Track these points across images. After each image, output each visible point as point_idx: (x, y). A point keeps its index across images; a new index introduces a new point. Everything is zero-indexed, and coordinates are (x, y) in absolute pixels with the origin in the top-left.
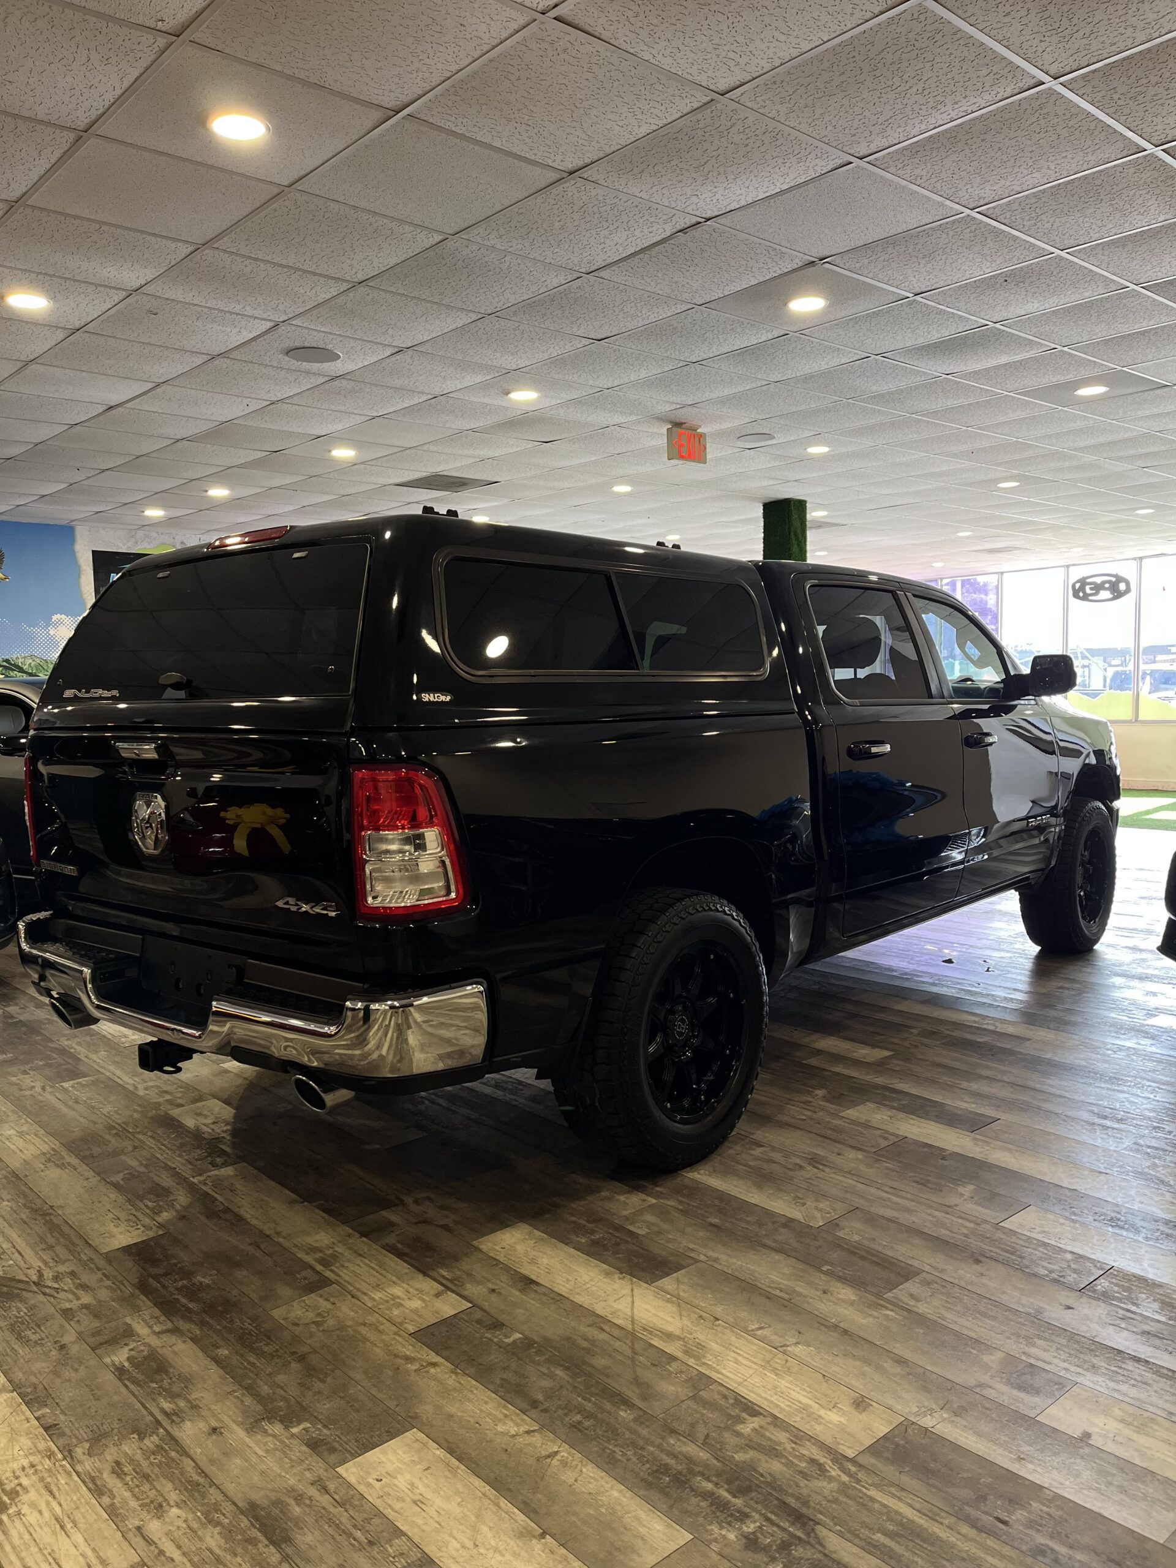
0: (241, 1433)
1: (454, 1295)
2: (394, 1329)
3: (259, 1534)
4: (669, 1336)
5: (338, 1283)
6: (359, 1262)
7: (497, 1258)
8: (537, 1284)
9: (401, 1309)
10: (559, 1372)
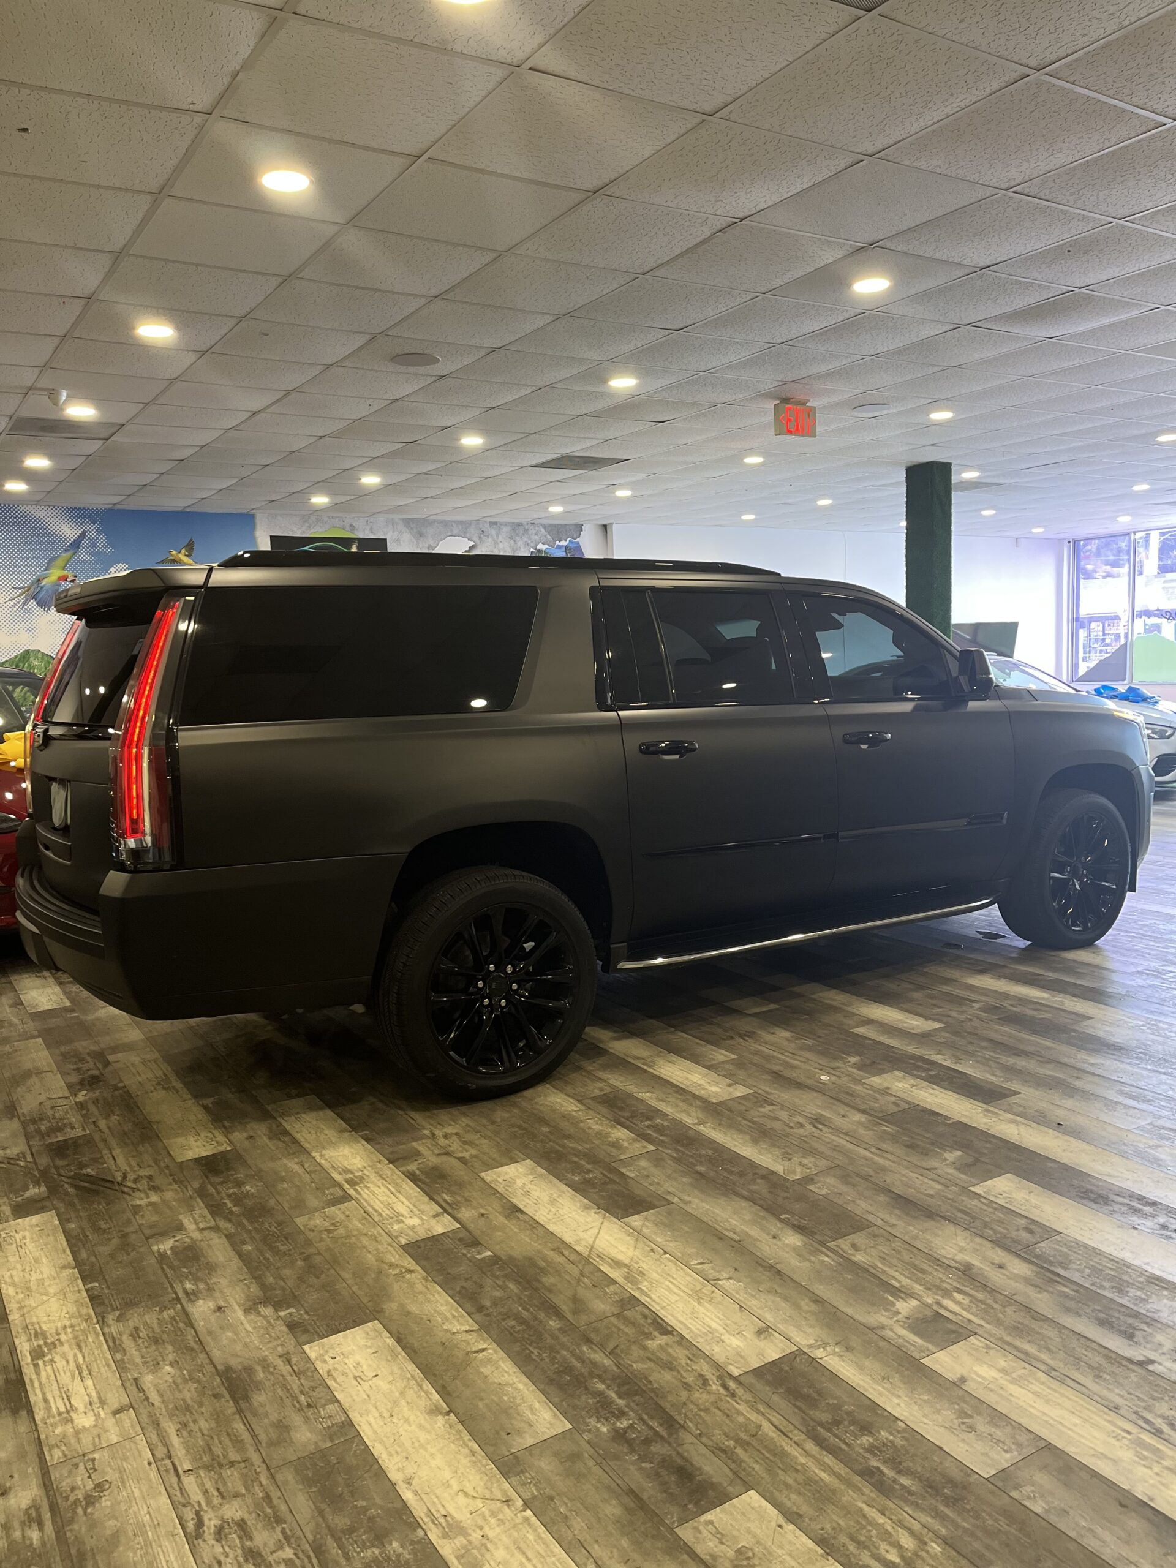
0: (240, 1314)
1: (449, 1217)
2: (390, 1240)
3: (225, 1391)
4: (617, 1264)
5: (357, 1200)
6: (380, 1184)
7: (497, 1188)
8: (522, 1212)
9: (402, 1225)
10: (512, 1286)
